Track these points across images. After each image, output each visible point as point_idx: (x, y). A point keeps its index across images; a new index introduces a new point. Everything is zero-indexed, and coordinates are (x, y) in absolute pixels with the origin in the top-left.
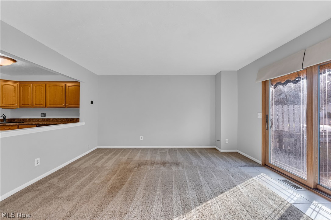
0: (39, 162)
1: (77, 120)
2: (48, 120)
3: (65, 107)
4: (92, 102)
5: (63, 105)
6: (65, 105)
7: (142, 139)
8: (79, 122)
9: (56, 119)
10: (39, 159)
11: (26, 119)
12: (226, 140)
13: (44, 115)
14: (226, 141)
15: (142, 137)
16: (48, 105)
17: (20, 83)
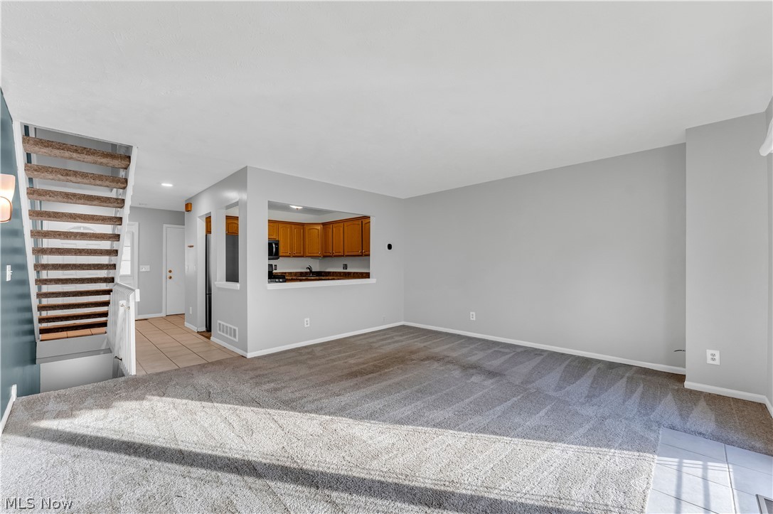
0: (309, 322)
1: (367, 275)
2: (349, 273)
3: (362, 256)
4: (390, 247)
5: (359, 253)
6: (362, 252)
7: (474, 319)
8: (369, 278)
9: (357, 273)
10: (308, 319)
11: (330, 272)
12: (709, 352)
13: (345, 267)
14: (709, 357)
15: (474, 313)
16: (346, 254)
17: (324, 224)
